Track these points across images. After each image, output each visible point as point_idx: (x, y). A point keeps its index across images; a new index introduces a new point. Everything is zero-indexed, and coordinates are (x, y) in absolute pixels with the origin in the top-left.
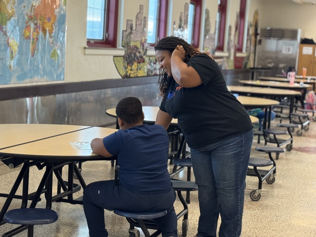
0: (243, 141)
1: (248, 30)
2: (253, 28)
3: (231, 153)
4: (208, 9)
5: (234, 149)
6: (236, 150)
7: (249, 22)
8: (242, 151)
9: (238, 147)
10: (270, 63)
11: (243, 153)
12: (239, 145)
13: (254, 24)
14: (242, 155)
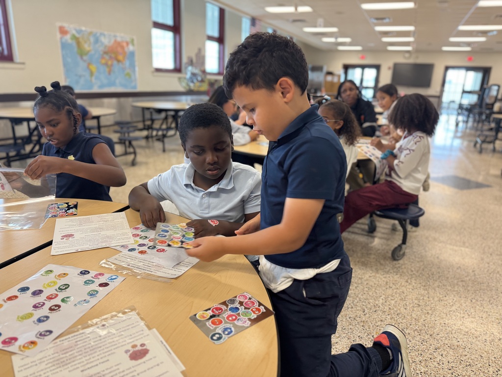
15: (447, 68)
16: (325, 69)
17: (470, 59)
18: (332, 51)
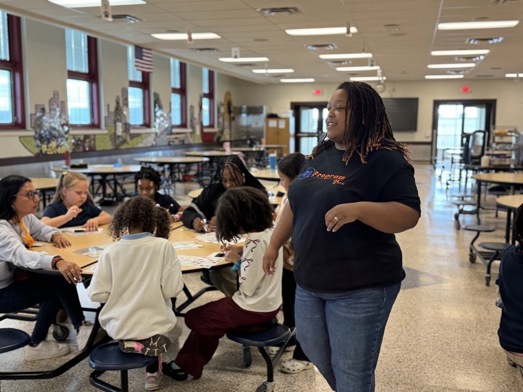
0: (383, 299)
1: (219, 109)
2: (226, 107)
3: (361, 315)
4: (157, 91)
5: (367, 310)
6: (369, 312)
7: (219, 101)
8: (380, 315)
9: (373, 307)
10: (243, 136)
11: (380, 317)
12: (376, 305)
13: (226, 103)
14: (379, 322)
15: (437, 103)
16: (266, 111)
17: (466, 90)
18: (272, 85)
